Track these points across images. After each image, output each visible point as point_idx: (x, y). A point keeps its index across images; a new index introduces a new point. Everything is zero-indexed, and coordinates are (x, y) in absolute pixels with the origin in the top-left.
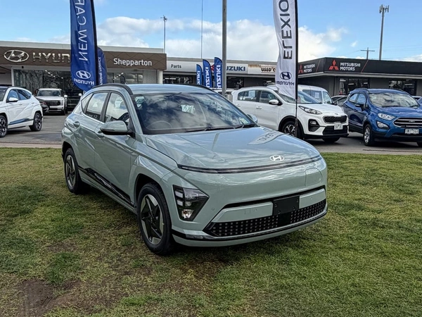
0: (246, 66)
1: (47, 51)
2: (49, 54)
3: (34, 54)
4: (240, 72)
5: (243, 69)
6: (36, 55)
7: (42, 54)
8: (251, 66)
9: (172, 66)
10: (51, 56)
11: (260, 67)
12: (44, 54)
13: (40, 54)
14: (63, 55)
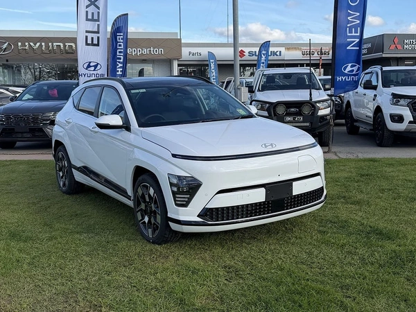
0: (283, 49)
1: (35, 40)
2: (38, 44)
3: (20, 44)
4: (275, 57)
5: (278, 53)
6: (22, 46)
7: (29, 44)
8: (288, 49)
9: (190, 53)
10: (41, 45)
11: (301, 49)
12: (32, 44)
13: (27, 44)
14: (54, 44)
